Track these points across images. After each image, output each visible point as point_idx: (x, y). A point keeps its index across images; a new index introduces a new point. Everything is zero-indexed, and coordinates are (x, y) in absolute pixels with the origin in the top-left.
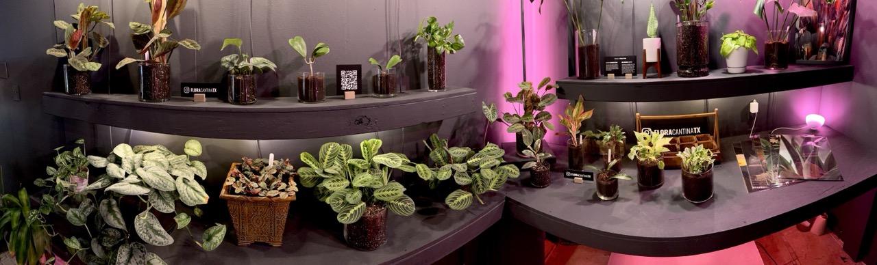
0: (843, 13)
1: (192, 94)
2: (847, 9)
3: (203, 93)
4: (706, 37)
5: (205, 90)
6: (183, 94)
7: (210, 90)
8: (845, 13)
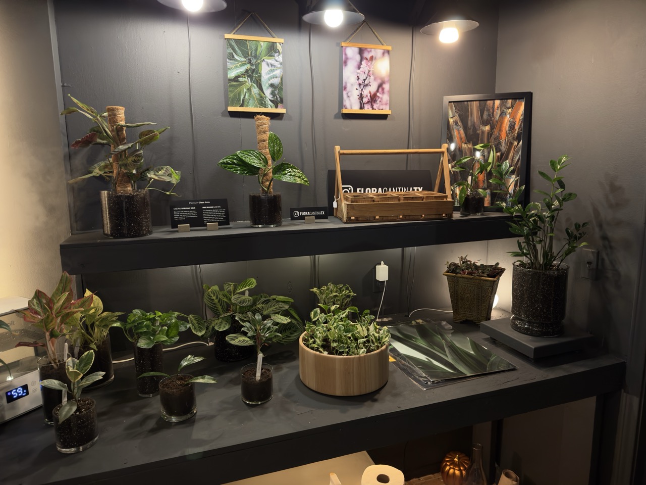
0: (511, 144)
1: (302, 218)
2: (518, 138)
3: (312, 216)
5: (313, 213)
6: (293, 218)
7: (318, 213)
8: (516, 143)
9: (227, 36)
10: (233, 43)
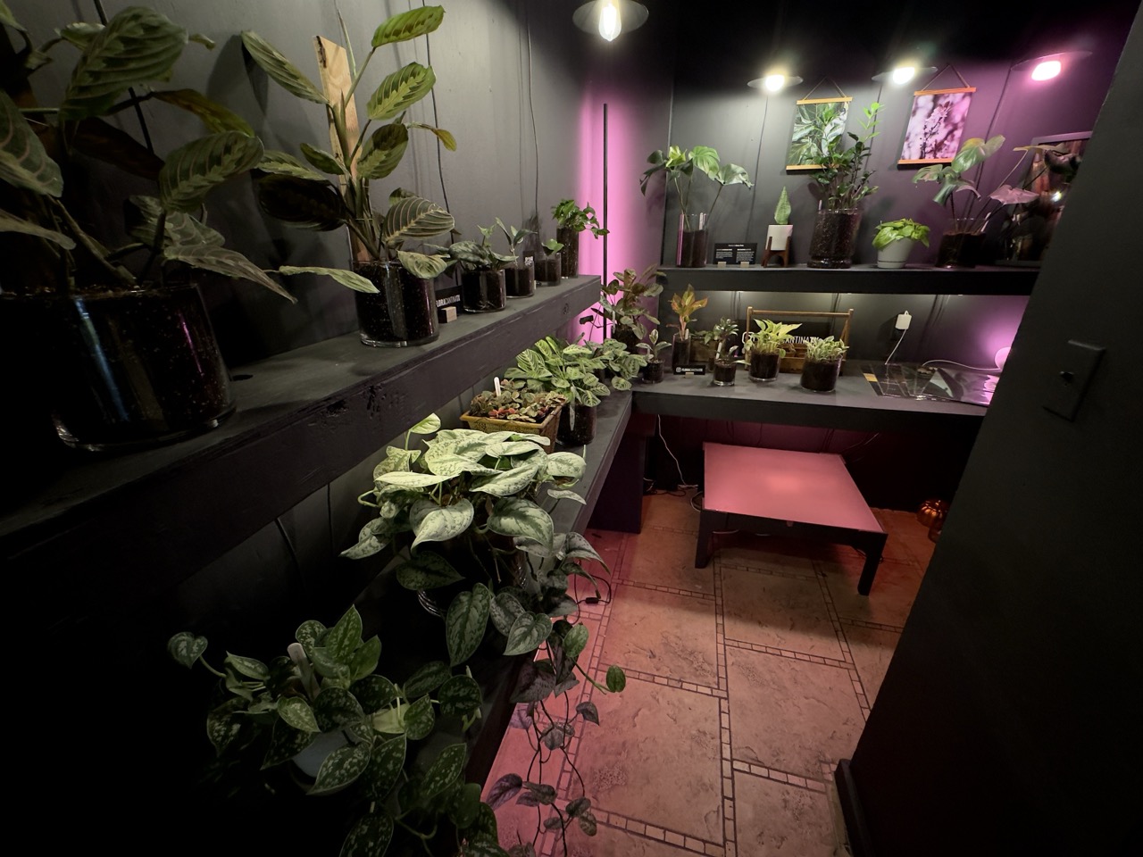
4: (857, 226)
9: (799, 102)
10: (803, 109)
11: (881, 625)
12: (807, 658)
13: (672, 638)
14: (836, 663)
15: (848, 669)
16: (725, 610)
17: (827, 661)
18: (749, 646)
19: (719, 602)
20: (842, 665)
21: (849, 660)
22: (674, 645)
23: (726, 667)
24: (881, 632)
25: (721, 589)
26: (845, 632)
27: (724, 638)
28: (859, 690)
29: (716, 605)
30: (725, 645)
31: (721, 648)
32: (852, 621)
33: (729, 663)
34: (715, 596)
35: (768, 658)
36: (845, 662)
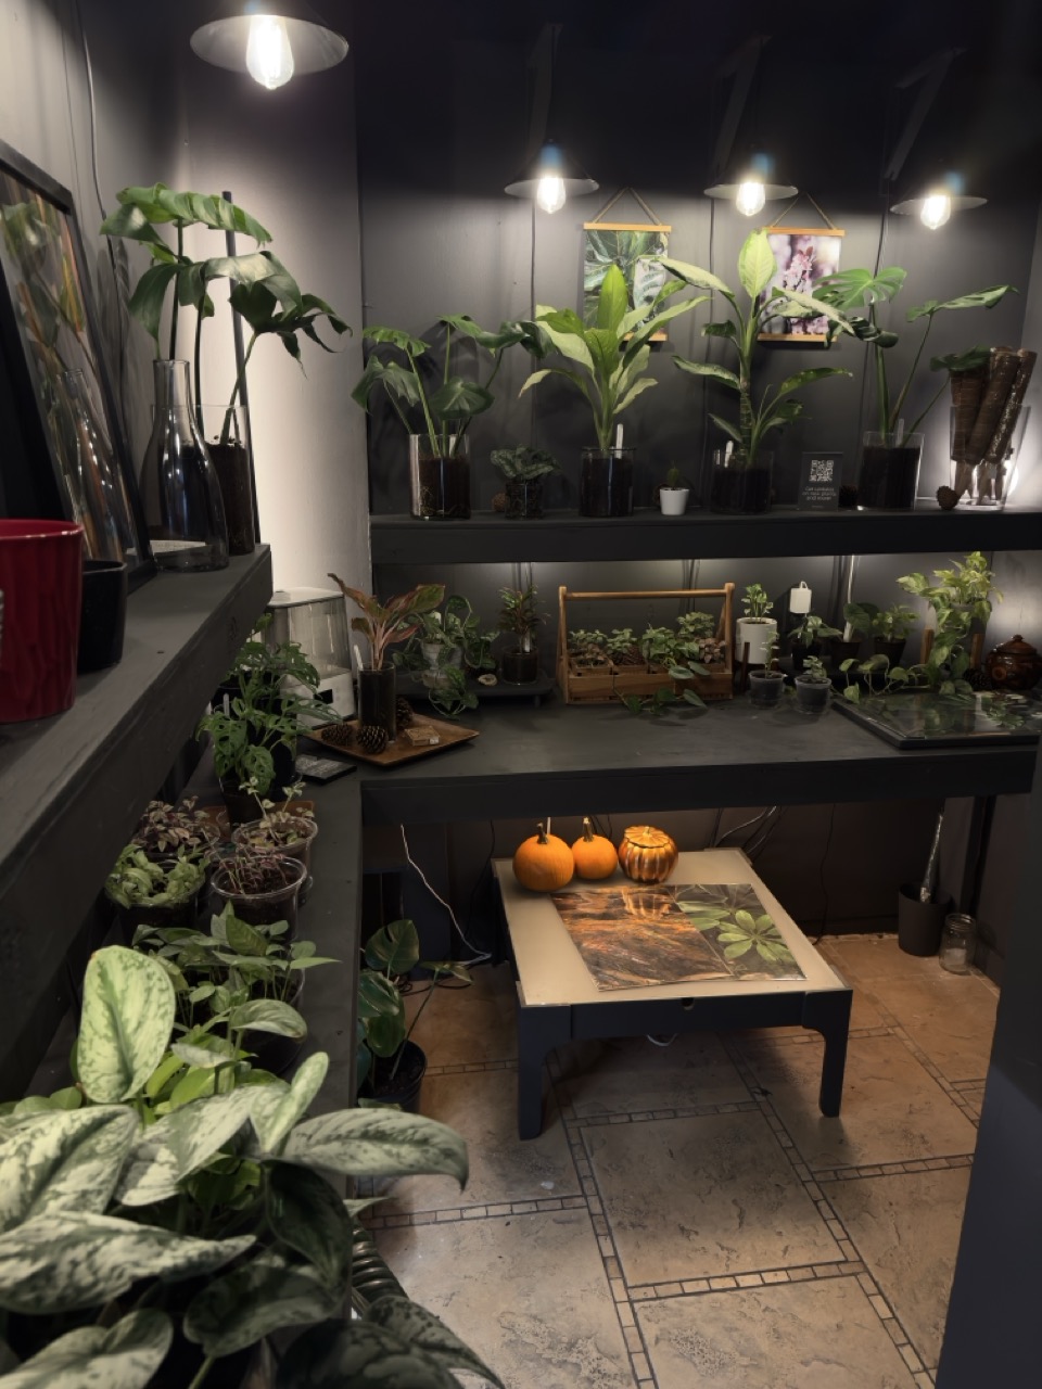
9: (588, 226)
10: (596, 237)
11: (880, 1166)
12: (782, 1277)
13: (524, 1324)
14: (834, 1270)
15: (854, 1274)
16: (612, 1222)
17: (820, 1271)
18: (676, 1289)
19: (596, 1209)
20: (845, 1269)
21: (852, 1256)
22: (530, 1339)
23: (645, 1351)
24: (885, 1179)
25: (593, 1177)
26: (830, 1200)
27: (627, 1288)
28: (885, 1312)
29: (591, 1215)
30: (631, 1302)
31: (625, 1309)
32: (835, 1172)
33: (649, 1338)
34: (584, 1195)
35: (715, 1301)
36: (846, 1261)
